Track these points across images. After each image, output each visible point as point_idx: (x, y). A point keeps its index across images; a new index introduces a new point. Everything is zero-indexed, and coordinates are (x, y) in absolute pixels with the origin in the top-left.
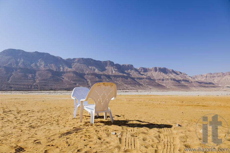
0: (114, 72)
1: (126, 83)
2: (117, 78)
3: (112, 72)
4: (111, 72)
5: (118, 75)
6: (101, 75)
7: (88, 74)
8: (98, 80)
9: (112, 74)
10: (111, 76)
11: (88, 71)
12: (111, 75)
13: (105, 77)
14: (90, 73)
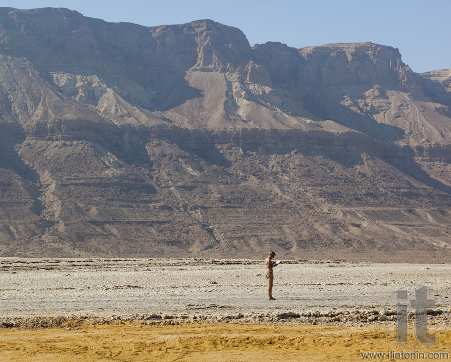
0: (244, 107)
1: (336, 189)
2: (268, 151)
3: (231, 107)
4: (221, 110)
5: (274, 131)
6: (144, 134)
7: (41, 132)
8: (119, 172)
9: (230, 127)
10: (224, 137)
11: (39, 111)
12: (224, 132)
13: (169, 151)
14: (58, 124)
